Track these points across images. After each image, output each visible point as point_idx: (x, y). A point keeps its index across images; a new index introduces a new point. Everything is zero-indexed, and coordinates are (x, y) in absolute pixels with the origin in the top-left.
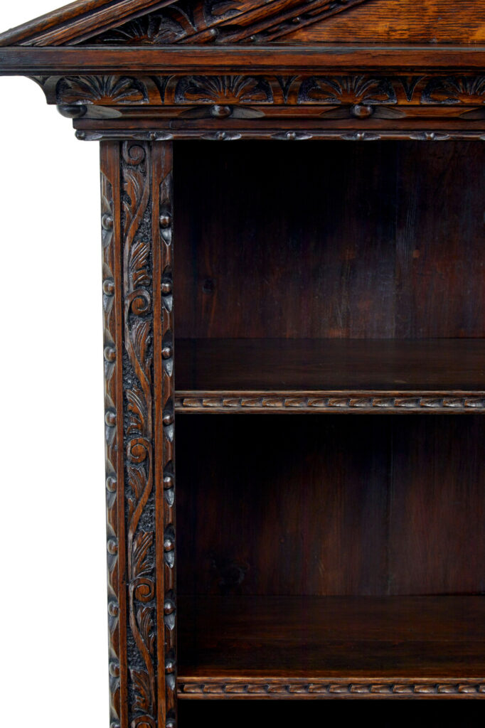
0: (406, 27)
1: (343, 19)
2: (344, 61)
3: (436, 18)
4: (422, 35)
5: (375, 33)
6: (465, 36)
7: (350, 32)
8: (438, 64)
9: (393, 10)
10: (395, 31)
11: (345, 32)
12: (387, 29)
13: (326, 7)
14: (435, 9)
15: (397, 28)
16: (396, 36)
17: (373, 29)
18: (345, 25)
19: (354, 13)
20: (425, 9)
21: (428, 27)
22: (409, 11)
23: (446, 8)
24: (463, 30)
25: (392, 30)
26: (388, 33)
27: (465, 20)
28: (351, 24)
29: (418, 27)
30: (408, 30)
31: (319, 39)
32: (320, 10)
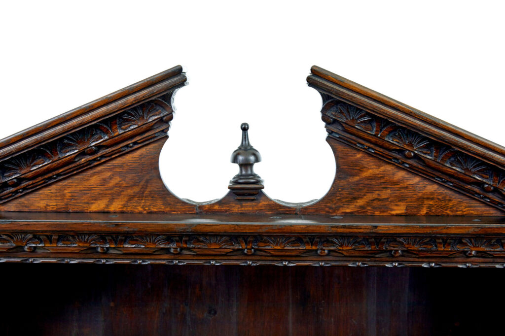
0: (55, 204)
1: (22, 200)
2: (6, 228)
3: (71, 199)
4: (64, 208)
5: (38, 207)
6: (86, 208)
7: (26, 206)
8: (54, 229)
9: (48, 195)
10: (49, 206)
11: (23, 206)
12: (45, 205)
13: (10, 195)
14: (70, 195)
15: (51, 204)
16: (49, 209)
17: (38, 205)
18: (23, 203)
19: (27, 197)
20: (64, 195)
21: (67, 204)
22: (56, 196)
23: (75, 194)
24: (85, 205)
25: (48, 205)
26: (45, 207)
27: (86, 201)
28: (26, 202)
29: (61, 204)
30: (56, 205)
31: (9, 210)
32: (7, 196)
